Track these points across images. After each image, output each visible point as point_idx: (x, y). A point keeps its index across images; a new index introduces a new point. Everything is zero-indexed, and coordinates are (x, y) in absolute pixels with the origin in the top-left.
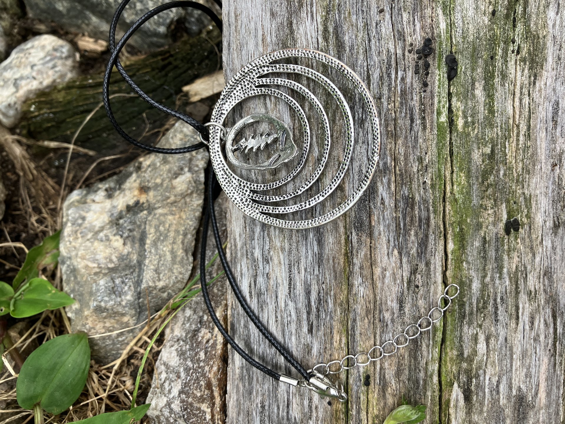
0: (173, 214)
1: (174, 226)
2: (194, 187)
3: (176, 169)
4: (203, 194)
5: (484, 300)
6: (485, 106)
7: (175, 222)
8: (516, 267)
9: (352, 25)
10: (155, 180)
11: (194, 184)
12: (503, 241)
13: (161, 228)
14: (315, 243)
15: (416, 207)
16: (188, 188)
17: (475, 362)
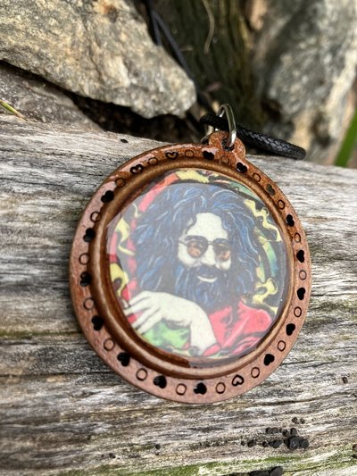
0: (73, 45)
1: (54, 43)
2: (110, 86)
3: (138, 66)
4: (98, 98)
7: (60, 45)
9: (334, 342)
10: (125, 33)
11: (113, 87)
13: (53, 22)
14: (21, 278)
15: (72, 447)
16: (109, 77)
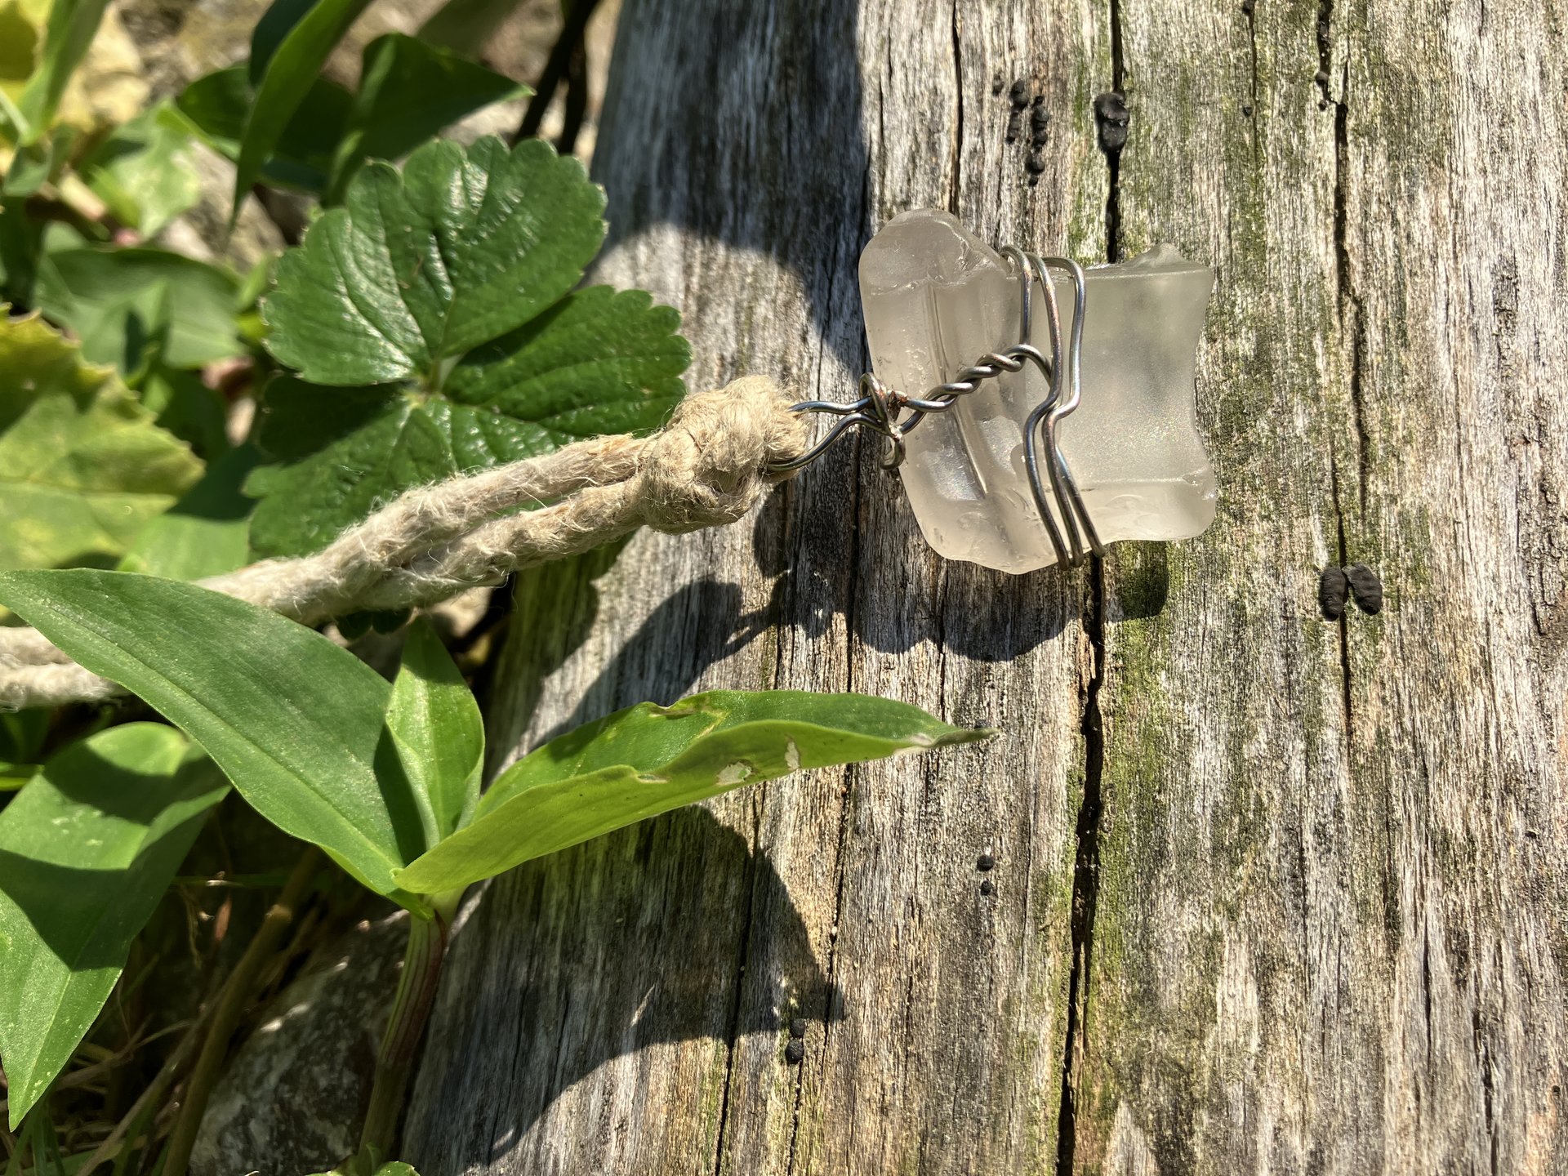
5: (1243, 818)
6: (1229, 229)
8: (1379, 734)
12: (1316, 633)
17: (1209, 1042)
